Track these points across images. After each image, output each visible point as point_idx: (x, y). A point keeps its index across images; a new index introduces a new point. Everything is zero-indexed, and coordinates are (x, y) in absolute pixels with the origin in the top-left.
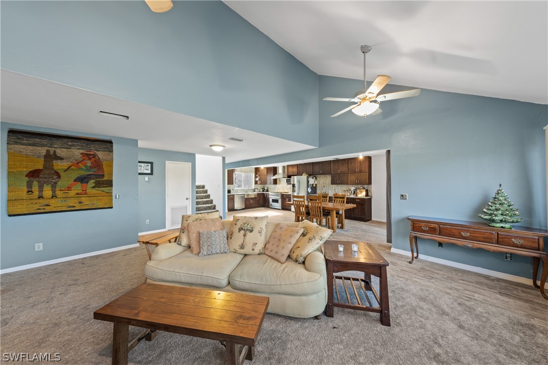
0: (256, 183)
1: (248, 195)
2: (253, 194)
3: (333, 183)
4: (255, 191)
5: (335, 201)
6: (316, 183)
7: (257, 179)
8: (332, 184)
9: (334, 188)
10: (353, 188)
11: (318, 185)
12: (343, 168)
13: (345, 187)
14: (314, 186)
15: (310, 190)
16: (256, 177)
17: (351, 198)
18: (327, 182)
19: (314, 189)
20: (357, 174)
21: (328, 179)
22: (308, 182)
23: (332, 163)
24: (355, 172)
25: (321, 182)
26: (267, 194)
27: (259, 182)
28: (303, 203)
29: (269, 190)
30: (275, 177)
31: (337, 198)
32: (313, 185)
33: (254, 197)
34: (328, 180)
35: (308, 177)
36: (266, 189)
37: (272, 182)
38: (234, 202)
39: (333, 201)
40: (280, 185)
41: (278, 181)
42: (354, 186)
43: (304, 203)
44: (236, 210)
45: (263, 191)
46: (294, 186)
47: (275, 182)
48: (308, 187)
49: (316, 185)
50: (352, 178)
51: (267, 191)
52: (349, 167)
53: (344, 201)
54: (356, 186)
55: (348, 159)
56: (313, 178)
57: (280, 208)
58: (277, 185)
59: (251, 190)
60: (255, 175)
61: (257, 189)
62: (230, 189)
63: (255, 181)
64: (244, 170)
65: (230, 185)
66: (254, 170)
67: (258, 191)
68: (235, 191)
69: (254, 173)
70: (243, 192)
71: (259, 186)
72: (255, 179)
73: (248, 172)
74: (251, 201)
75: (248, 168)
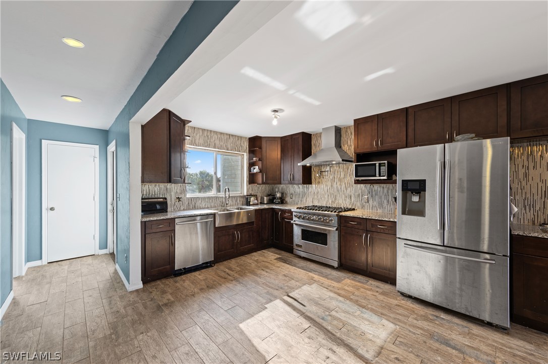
0: (252, 179)
1: (230, 216)
2: (242, 212)
4: (248, 204)
7: (256, 169)
16: (251, 165)
26: (284, 211)
27: (259, 178)
29: (288, 199)
30: (308, 162)
33: (245, 221)
36: (278, 195)
37: (299, 175)
38: (172, 244)
40: (322, 186)
41: (315, 175)
44: (184, 271)
45: (271, 201)
46: (415, 188)
47: (307, 177)
57: (336, 264)
58: (311, 184)
59: (236, 201)
60: (250, 159)
61: (256, 196)
62: (166, 199)
63: (249, 174)
64: (217, 142)
65: (169, 185)
66: (246, 145)
67: (256, 202)
68: (187, 203)
69: (245, 154)
70: (212, 204)
71: (259, 187)
72: (250, 170)
73: (229, 149)
74: (234, 234)
75: (231, 137)
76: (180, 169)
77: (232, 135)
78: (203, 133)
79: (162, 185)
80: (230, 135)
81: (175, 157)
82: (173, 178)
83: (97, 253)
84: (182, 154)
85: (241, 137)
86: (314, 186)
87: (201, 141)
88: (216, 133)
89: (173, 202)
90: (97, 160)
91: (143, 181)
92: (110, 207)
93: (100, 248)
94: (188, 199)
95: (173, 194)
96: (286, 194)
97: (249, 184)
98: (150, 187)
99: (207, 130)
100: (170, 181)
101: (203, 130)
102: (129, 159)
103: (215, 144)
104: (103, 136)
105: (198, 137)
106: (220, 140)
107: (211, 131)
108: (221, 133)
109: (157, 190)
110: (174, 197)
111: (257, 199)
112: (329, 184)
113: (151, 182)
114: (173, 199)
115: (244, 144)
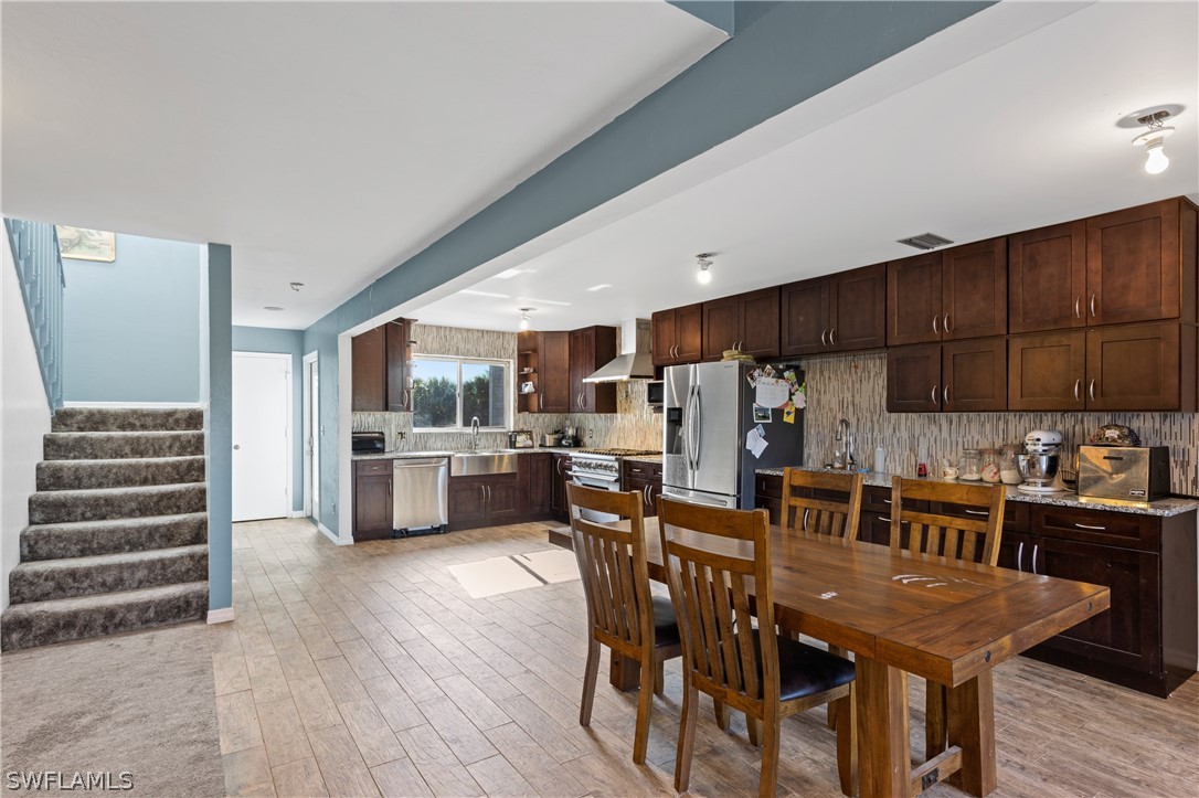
0: (524, 404)
2: (496, 459)
3: (899, 401)
4: (513, 446)
5: (906, 530)
6: (799, 402)
7: (528, 388)
8: (892, 408)
9: (905, 434)
10: (1040, 438)
11: (809, 417)
12: (974, 306)
13: (980, 430)
14: (790, 419)
15: (757, 444)
16: (522, 379)
17: (1033, 508)
18: (863, 401)
19: (787, 436)
20: (1076, 341)
21: (869, 381)
22: (747, 395)
23: (893, 277)
24: (1060, 323)
25: (831, 399)
26: (564, 458)
27: (534, 402)
28: (750, 580)
29: (587, 440)
30: (604, 376)
31: (927, 507)
32: (778, 413)
33: (499, 471)
34: (867, 387)
35: (745, 372)
36: (571, 432)
37: (594, 398)
38: (390, 494)
39: (895, 533)
40: (630, 416)
41: (620, 396)
42: (1048, 419)
43: (761, 584)
44: (406, 534)
45: (558, 444)
46: (676, 418)
47: (607, 399)
48: (745, 424)
49: (800, 413)
50: (1043, 362)
51: (577, 442)
52: (1019, 292)
53: (981, 539)
54: (1068, 422)
55: (1008, 238)
56: (780, 375)
58: (616, 412)
59: (495, 440)
60: (520, 369)
61: (530, 433)
62: (382, 433)
63: (519, 395)
64: (461, 345)
65: (387, 415)
66: (513, 346)
67: (530, 442)
68: (413, 442)
69: (512, 361)
70: (453, 445)
71: (538, 419)
72: (520, 389)
73: (482, 354)
74: (480, 489)
75: (485, 335)
76: (400, 391)
77: (487, 332)
78: (438, 333)
79: (379, 415)
80: (483, 331)
81: (394, 374)
82: (391, 405)
83: (289, 516)
84: (405, 369)
85: (504, 333)
86: (619, 415)
87: (436, 345)
88: (458, 330)
89: (394, 439)
90: (290, 376)
91: (354, 409)
92: (306, 447)
93: (294, 509)
94: (416, 435)
95: (393, 426)
96: (585, 430)
97: (519, 412)
98: (363, 417)
99: (445, 328)
100: (386, 408)
101: (439, 328)
102: (337, 381)
103: (457, 349)
104: (298, 341)
105: (430, 339)
106: (466, 341)
107: (451, 328)
108: (468, 330)
109: (372, 421)
110: (394, 433)
111: (531, 439)
112: (637, 412)
113: (363, 410)
114: (393, 435)
115: (509, 344)
